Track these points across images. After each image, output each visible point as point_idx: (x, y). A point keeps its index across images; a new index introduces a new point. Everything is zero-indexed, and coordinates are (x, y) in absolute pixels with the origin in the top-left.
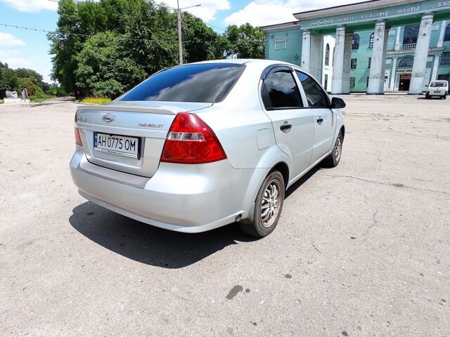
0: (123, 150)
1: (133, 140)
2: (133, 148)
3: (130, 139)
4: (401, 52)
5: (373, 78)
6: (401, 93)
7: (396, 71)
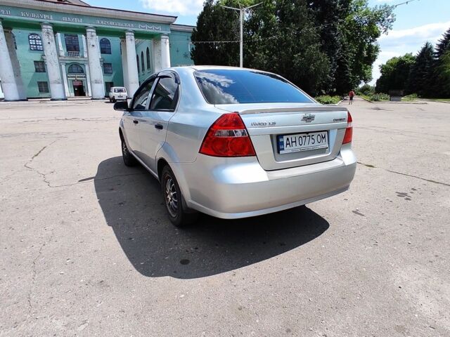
0: (316, 143)
1: (323, 133)
2: (324, 140)
3: (320, 133)
4: (68, 59)
5: (54, 83)
6: (78, 98)
7: (68, 77)
